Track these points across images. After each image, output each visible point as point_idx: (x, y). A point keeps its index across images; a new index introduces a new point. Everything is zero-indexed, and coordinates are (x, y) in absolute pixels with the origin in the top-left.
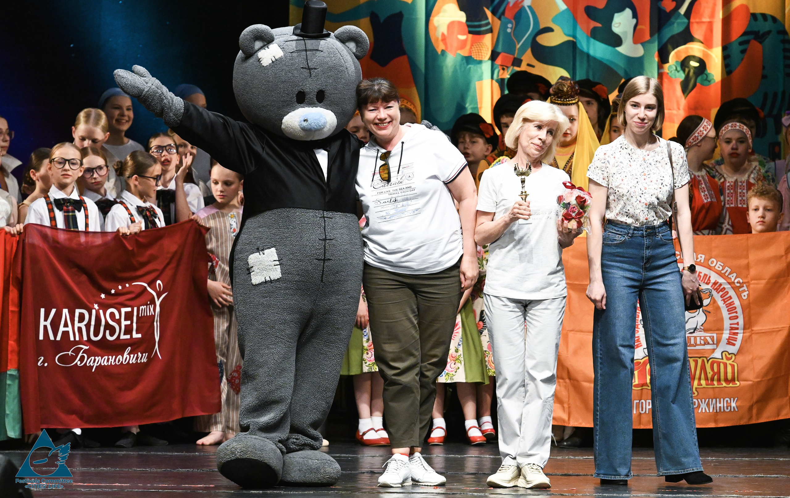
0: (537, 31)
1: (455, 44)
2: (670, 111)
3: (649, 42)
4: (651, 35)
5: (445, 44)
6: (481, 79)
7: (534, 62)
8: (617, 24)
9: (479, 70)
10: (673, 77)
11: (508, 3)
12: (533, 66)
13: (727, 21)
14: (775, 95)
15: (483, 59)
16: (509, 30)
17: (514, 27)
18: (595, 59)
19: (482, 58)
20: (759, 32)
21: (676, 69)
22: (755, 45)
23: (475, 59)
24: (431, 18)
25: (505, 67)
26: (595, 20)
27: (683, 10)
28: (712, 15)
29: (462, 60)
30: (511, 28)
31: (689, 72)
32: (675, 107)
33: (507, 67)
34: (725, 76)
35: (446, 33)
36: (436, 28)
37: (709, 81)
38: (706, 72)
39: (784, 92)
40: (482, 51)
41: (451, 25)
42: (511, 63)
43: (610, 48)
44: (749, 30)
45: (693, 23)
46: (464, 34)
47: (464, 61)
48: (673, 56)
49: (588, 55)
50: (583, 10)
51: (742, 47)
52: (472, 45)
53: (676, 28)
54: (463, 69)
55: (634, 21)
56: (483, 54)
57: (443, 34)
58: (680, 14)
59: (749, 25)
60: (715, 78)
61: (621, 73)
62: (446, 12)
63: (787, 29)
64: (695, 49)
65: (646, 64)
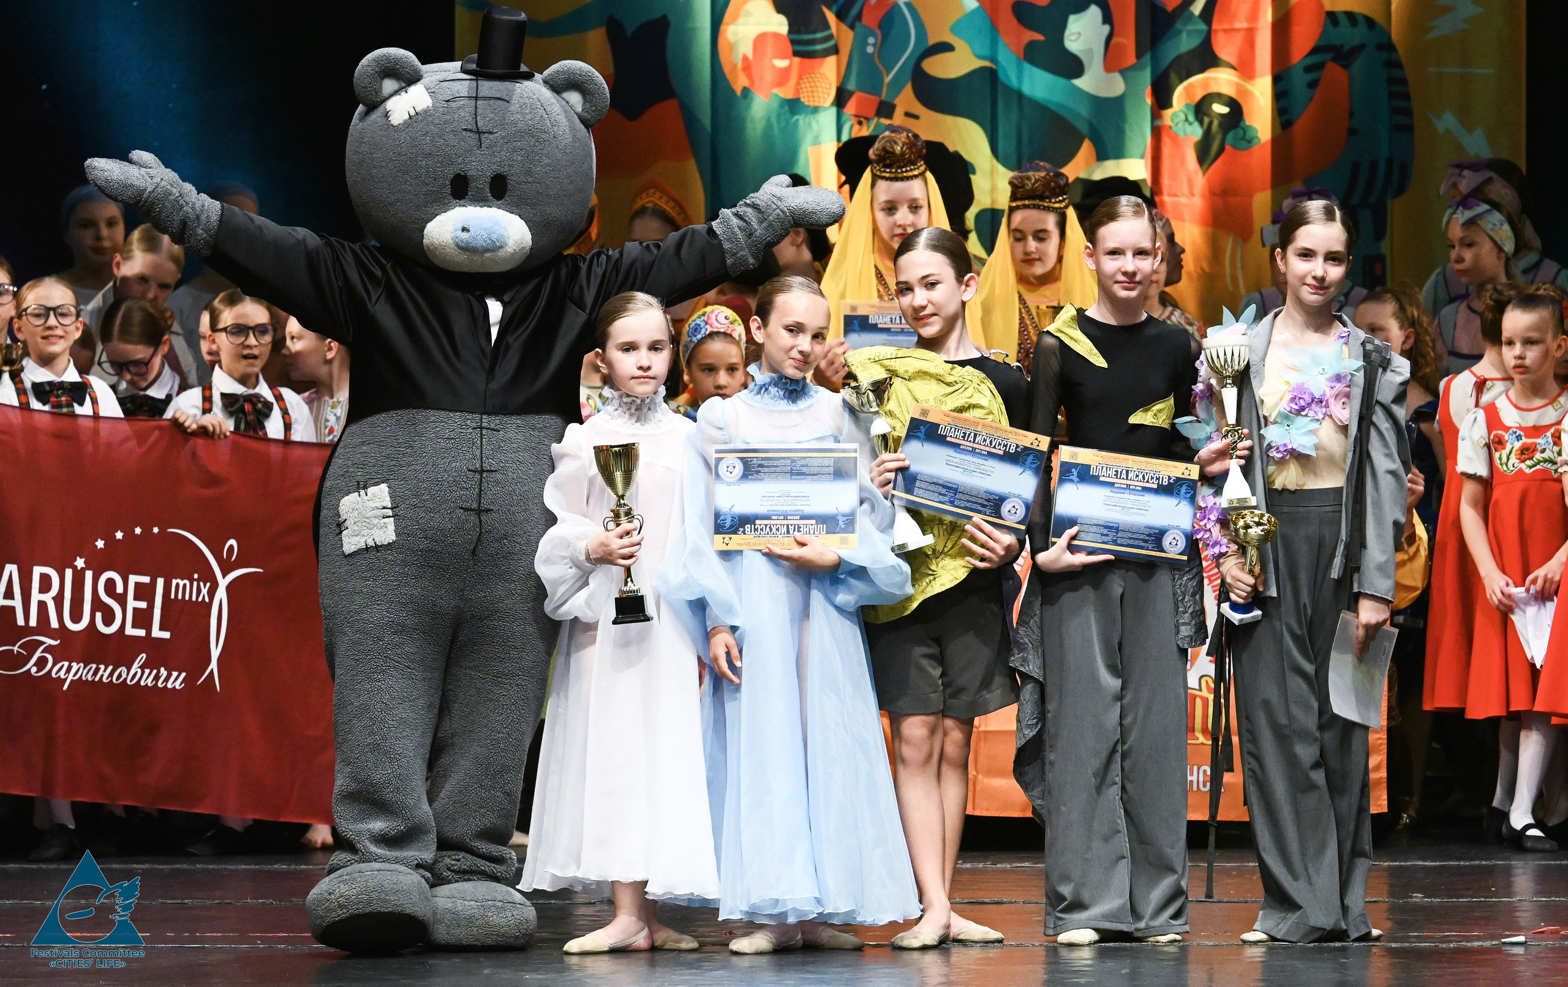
0: (921, 49)
1: (769, 77)
2: (1175, 199)
3: (1133, 68)
4: (1139, 55)
5: (750, 76)
6: (816, 141)
7: (919, 108)
8: (1074, 34)
9: (814, 124)
10: (1181, 134)
12: (916, 117)
13: (1281, 28)
14: (1374, 165)
15: (821, 105)
16: (870, 49)
17: (879, 43)
19: (819, 102)
20: (1342, 46)
21: (1187, 120)
22: (1334, 72)
23: (806, 103)
24: (722, 27)
25: (862, 119)
26: (1030, 27)
27: (1197, 8)
28: (1254, 16)
29: (781, 106)
30: (874, 45)
31: (1211, 124)
32: (1185, 189)
33: (868, 119)
34: (1279, 130)
35: (750, 56)
36: (731, 47)
37: (1250, 142)
38: (1242, 124)
39: (1390, 162)
40: (820, 90)
41: (760, 40)
42: (874, 111)
43: (1061, 81)
44: (1322, 43)
45: (1216, 31)
46: (784, 58)
47: (786, 108)
48: (1180, 94)
49: (1020, 95)
50: (1009, 8)
51: (1310, 77)
52: (800, 78)
53: (1186, 42)
54: (783, 124)
55: (1106, 29)
56: (821, 95)
57: (745, 58)
58: (1192, 14)
59: (1324, 34)
60: (1260, 135)
61: (1083, 128)
62: (749, 14)
63: (1396, 36)
64: (1222, 80)
65: (1130, 110)
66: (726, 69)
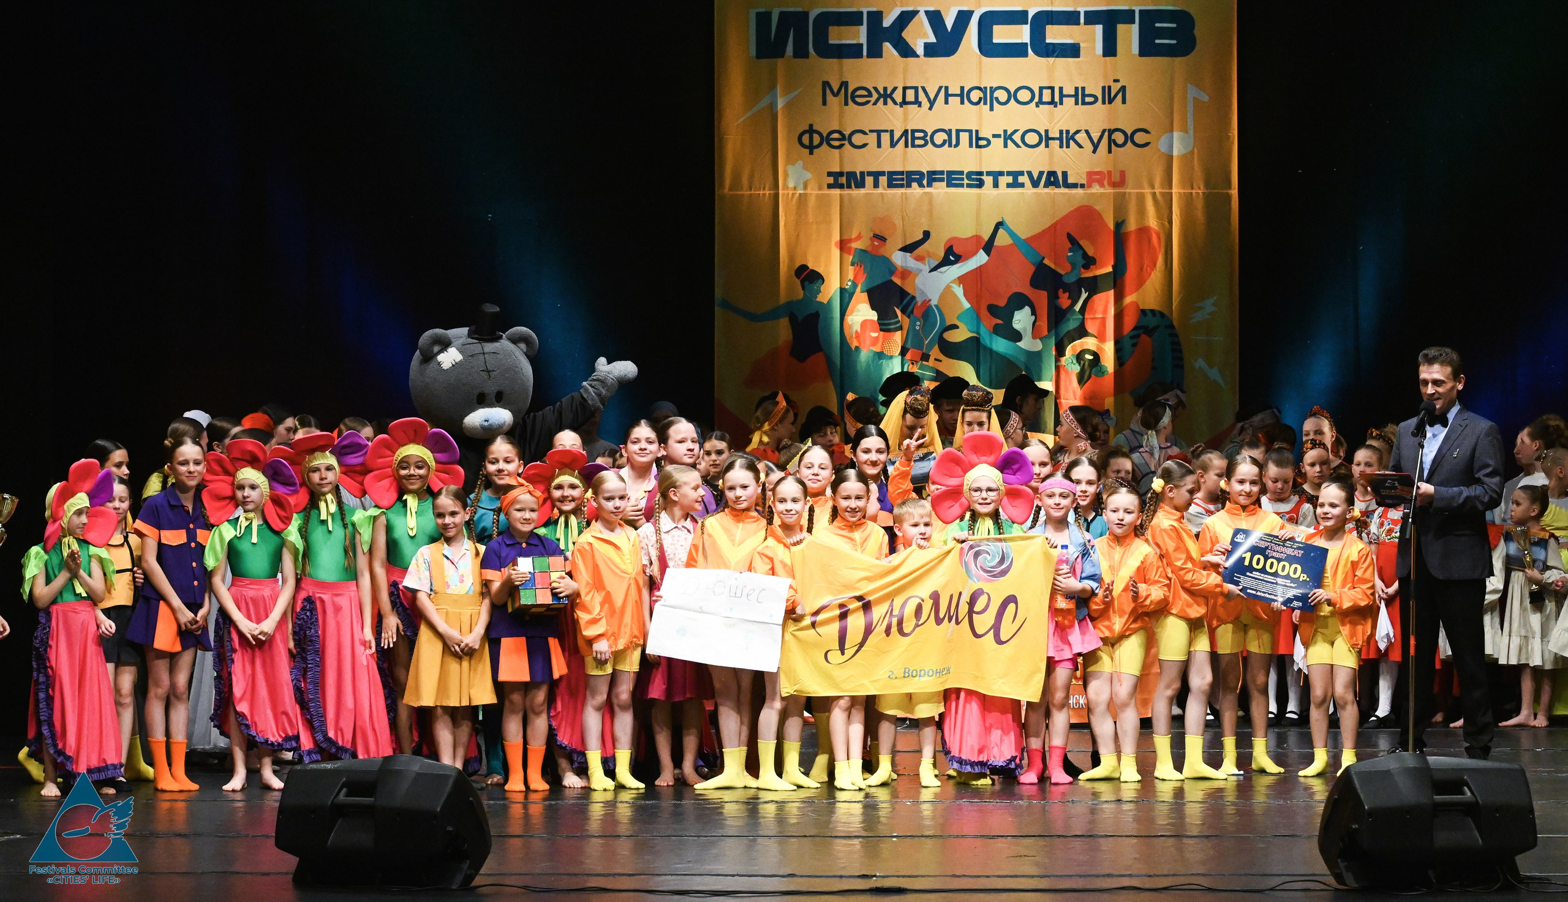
1: (868, 342)
3: (1046, 337)
4: (1049, 331)
7: (941, 357)
8: (1017, 320)
11: (916, 303)
12: (940, 361)
13: (1119, 317)
16: (917, 328)
18: (997, 353)
20: (1148, 326)
22: (1144, 338)
26: (997, 317)
27: (1077, 307)
28: (1105, 311)
29: (874, 355)
31: (1084, 364)
32: (1072, 396)
34: (1118, 366)
36: (850, 327)
40: (893, 347)
41: (864, 324)
43: (1010, 343)
44: (1139, 325)
49: (991, 350)
50: (986, 308)
51: (1135, 341)
52: (883, 342)
55: (1033, 318)
56: (894, 350)
57: (857, 332)
58: (1075, 311)
59: (1139, 320)
61: (1022, 366)
62: (859, 311)
63: (1175, 323)
64: (1090, 343)
65: (1045, 355)
66: (848, 338)
